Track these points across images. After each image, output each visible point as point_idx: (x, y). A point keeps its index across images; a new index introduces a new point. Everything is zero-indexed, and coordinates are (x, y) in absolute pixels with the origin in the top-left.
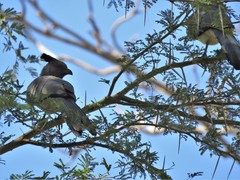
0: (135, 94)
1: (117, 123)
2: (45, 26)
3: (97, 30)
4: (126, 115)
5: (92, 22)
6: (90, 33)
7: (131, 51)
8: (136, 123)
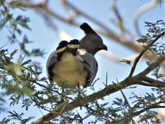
0: (156, 75)
1: (137, 106)
2: (67, 14)
3: (120, 19)
4: (146, 98)
5: (116, 11)
6: (113, 21)
7: (152, 31)
8: (156, 106)
